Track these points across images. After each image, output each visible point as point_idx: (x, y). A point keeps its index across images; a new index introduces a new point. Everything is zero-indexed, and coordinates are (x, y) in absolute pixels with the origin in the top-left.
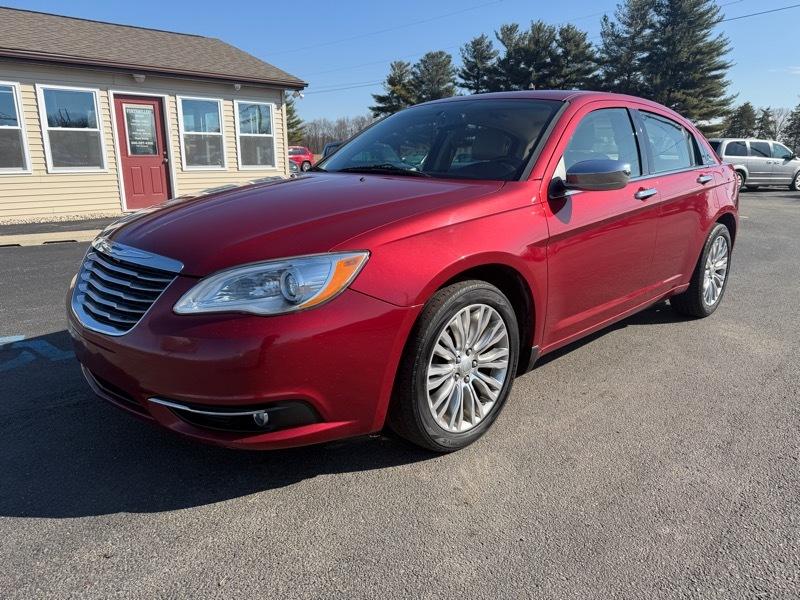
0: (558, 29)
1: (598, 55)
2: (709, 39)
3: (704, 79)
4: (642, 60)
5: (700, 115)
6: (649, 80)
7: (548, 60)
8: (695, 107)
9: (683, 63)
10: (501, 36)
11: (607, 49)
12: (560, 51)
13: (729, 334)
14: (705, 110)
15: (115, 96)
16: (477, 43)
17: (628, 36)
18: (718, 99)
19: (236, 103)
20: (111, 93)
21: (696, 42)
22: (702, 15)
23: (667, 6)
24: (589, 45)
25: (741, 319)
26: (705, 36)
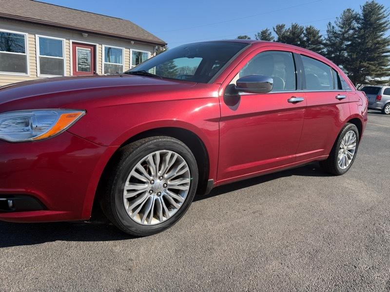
0: (305, 28)
1: (324, 42)
2: (384, 37)
3: (380, 57)
4: (347, 46)
5: (376, 75)
6: (351, 56)
7: (299, 43)
8: (373, 70)
9: (369, 48)
10: (276, 30)
11: (329, 39)
12: (305, 39)
13: (349, 186)
14: (379, 72)
15: (73, 43)
16: (264, 33)
17: (341, 33)
18: (386, 68)
19: (131, 50)
20: (71, 41)
21: (377, 38)
22: (381, 24)
23: (363, 19)
24: (321, 36)
25: (360, 179)
26: (382, 35)
